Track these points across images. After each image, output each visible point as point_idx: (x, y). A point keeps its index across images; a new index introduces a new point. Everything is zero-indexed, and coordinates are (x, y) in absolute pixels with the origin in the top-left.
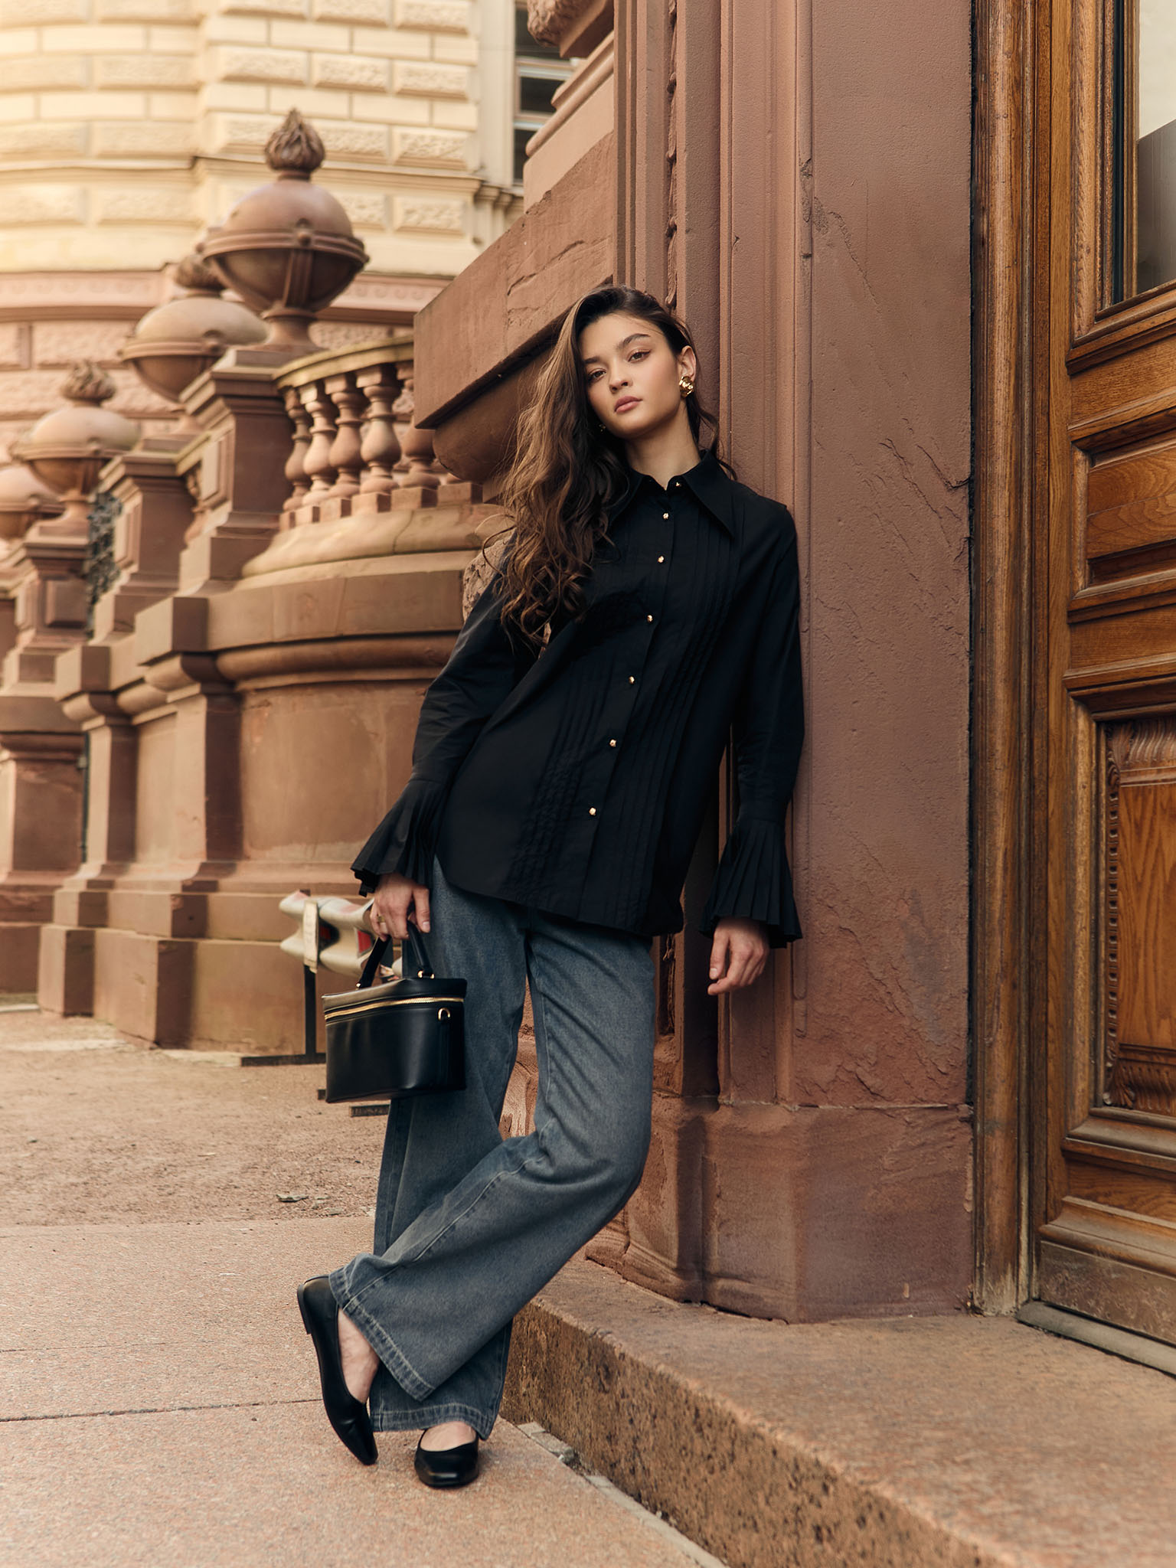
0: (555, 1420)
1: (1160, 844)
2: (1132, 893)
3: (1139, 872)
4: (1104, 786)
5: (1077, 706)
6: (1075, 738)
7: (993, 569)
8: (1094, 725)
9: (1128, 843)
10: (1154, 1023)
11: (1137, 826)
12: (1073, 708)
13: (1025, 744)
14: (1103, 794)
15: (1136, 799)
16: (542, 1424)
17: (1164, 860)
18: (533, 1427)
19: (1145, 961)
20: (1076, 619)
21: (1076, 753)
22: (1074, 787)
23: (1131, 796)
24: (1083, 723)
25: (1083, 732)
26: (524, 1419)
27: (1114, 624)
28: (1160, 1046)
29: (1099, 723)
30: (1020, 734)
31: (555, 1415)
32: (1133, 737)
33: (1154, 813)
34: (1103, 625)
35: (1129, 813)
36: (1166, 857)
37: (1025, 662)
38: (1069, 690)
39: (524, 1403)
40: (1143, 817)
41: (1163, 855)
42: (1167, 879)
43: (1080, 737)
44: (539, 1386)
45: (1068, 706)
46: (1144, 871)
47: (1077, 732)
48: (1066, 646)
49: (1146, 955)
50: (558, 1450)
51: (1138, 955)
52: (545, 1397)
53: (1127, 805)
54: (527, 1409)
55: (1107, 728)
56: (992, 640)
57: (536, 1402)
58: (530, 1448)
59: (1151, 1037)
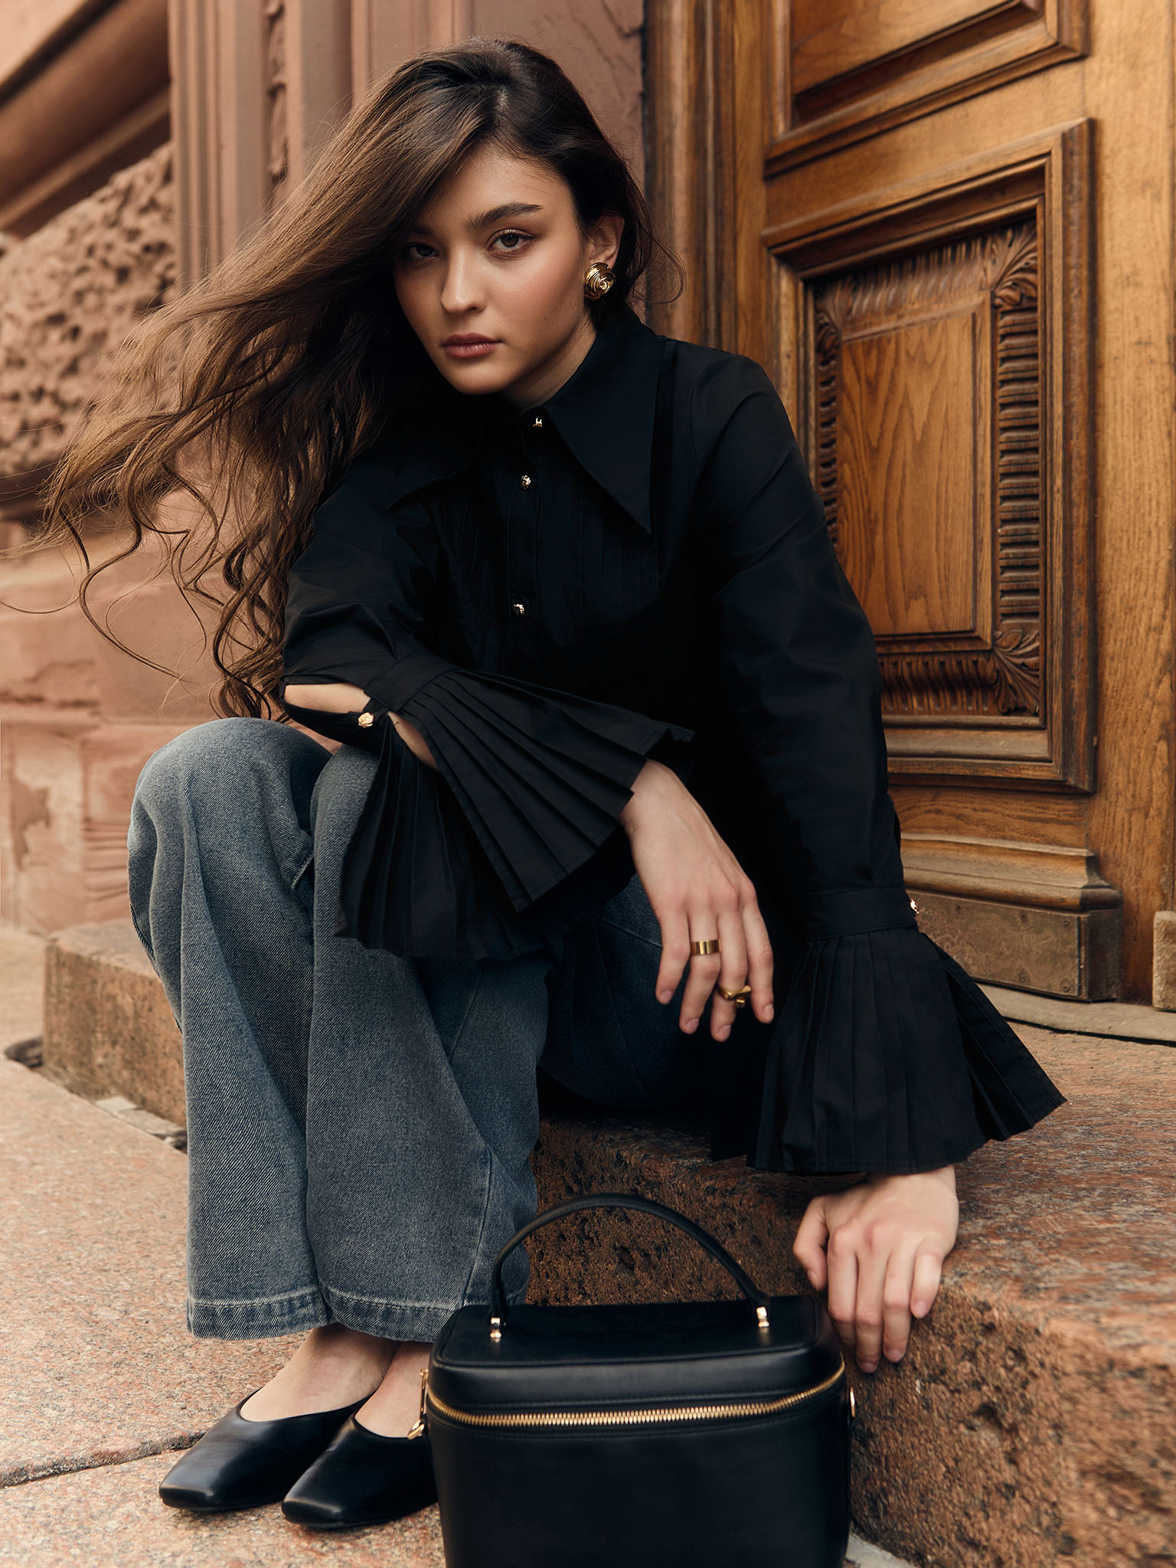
0: (151, 1095)
1: (906, 397)
2: (865, 463)
3: (874, 435)
4: (812, 354)
5: (779, 265)
6: (778, 303)
7: (671, 126)
8: (801, 285)
9: (857, 408)
10: (900, 606)
11: (869, 383)
12: (774, 268)
13: (712, 317)
14: (812, 363)
15: (868, 353)
16: (131, 1097)
17: (912, 416)
18: (118, 1104)
19: (885, 536)
20: (776, 169)
21: (779, 319)
22: (778, 357)
23: (860, 352)
24: (786, 285)
25: (786, 294)
26: (100, 1093)
27: (830, 162)
28: (908, 631)
29: (808, 282)
30: (706, 306)
31: (151, 1088)
32: (855, 290)
33: (897, 363)
34: (814, 168)
35: (857, 371)
36: (915, 412)
37: (711, 226)
38: (770, 248)
39: (100, 1074)
40: (878, 373)
41: (911, 410)
42: (918, 437)
43: (783, 300)
44: (123, 1056)
45: (769, 267)
46: (881, 435)
47: (779, 294)
48: (761, 205)
49: (885, 530)
50: (162, 1132)
51: (873, 533)
52: (133, 1068)
53: (854, 363)
54: (107, 1081)
55: (816, 287)
56: (671, 205)
57: (119, 1073)
58: (119, 1130)
59: (895, 623)
